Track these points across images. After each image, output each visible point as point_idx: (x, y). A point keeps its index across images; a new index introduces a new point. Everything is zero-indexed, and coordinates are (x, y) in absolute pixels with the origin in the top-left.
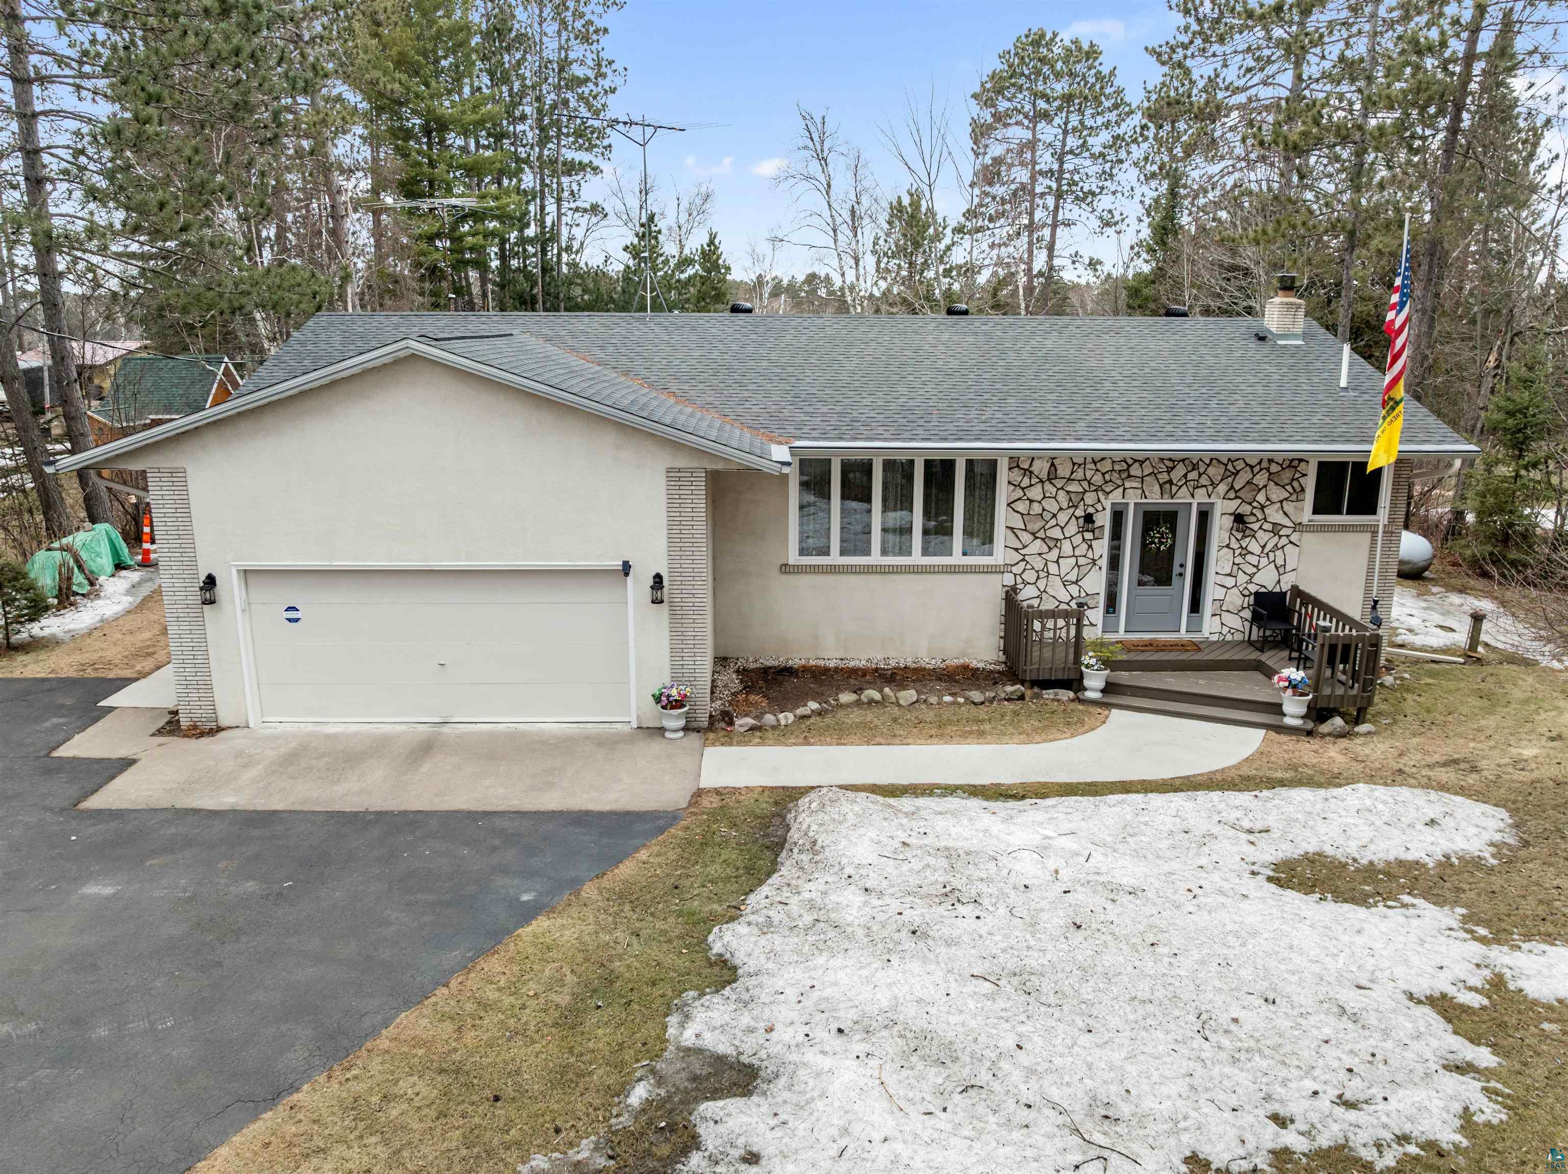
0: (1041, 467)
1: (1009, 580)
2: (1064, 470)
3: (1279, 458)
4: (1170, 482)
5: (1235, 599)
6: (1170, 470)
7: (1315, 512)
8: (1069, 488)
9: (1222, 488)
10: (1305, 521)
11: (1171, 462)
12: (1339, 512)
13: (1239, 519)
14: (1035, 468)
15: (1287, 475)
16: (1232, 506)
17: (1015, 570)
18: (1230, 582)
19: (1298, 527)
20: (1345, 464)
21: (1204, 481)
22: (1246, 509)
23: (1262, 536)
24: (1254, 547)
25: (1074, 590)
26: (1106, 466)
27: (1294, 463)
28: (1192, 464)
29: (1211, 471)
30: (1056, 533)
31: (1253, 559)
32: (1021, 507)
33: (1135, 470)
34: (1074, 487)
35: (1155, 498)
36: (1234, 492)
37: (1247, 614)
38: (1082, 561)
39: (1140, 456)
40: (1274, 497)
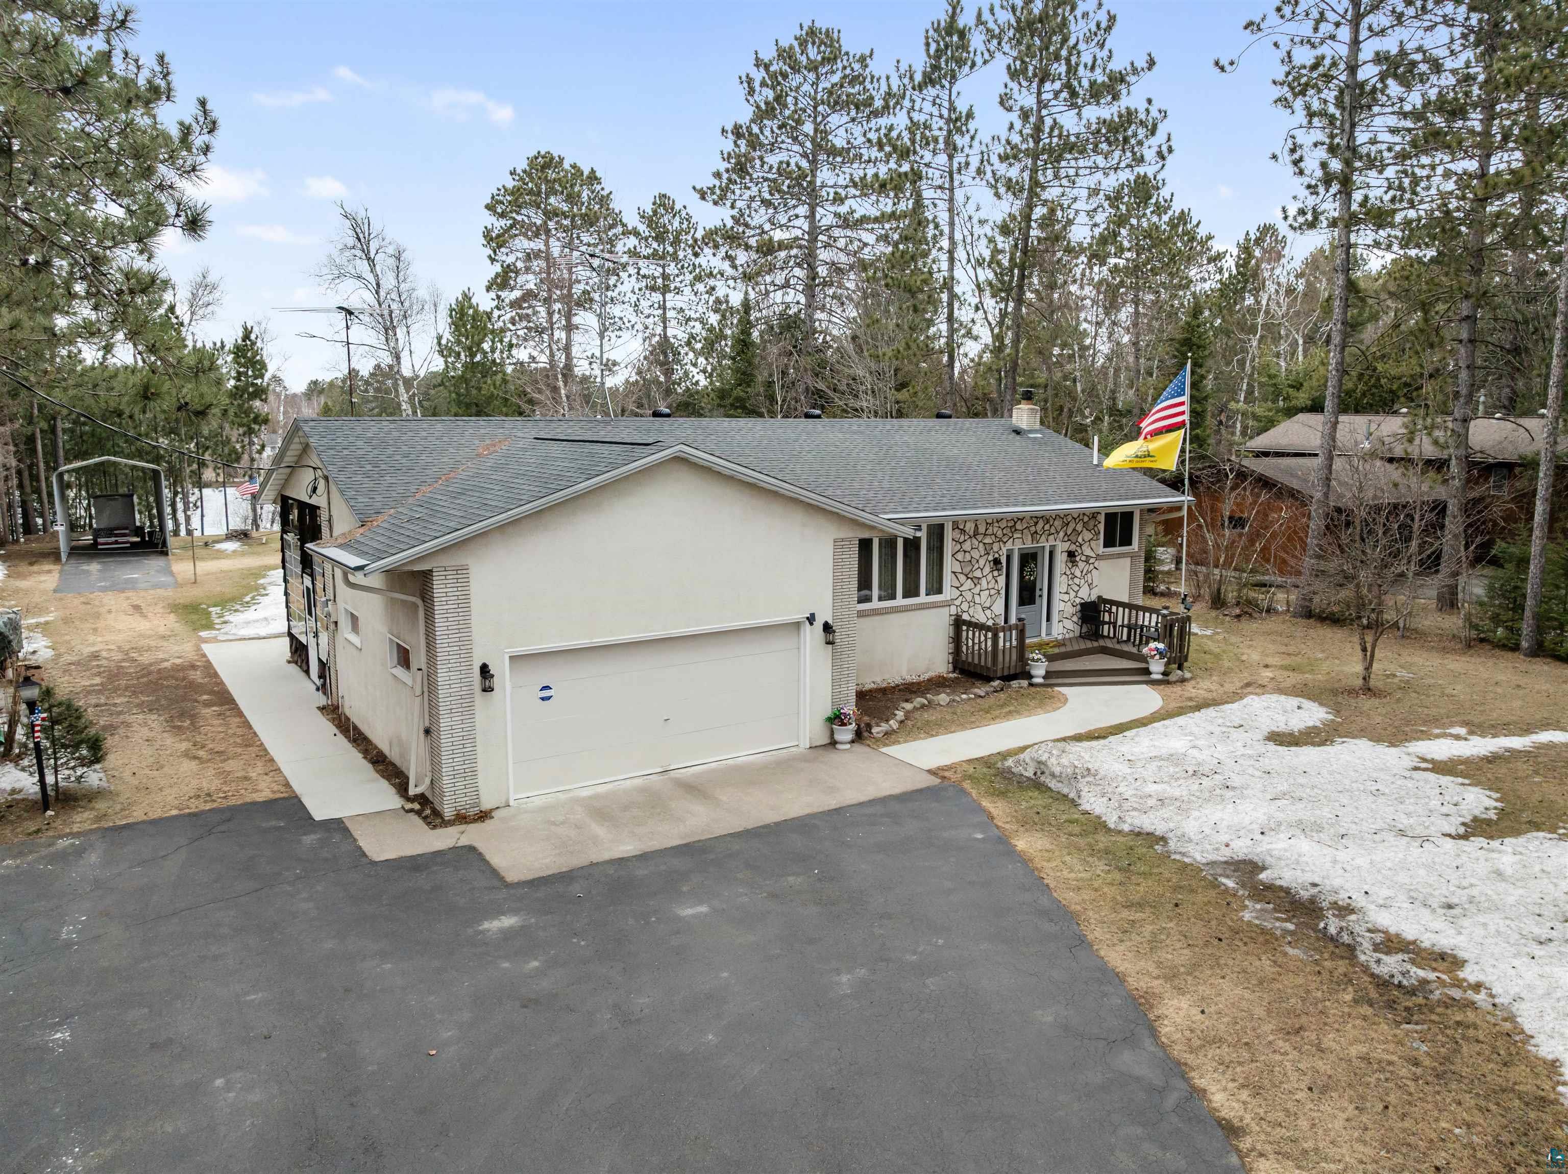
0: (970, 527)
1: (953, 610)
2: (982, 529)
3: (1088, 512)
4: (1036, 532)
5: (1069, 610)
6: (1036, 523)
7: (1105, 546)
8: (986, 541)
9: (1062, 534)
10: (1100, 552)
11: (1036, 518)
12: (1114, 546)
13: (1071, 555)
14: (967, 529)
15: (1092, 523)
16: (1066, 546)
17: (957, 602)
18: (1066, 597)
19: (1098, 557)
20: (1116, 514)
21: (1053, 530)
22: (1073, 548)
23: (1081, 565)
24: (1078, 573)
25: (988, 612)
26: (1003, 524)
27: (1094, 516)
28: (1046, 519)
29: (1056, 523)
30: (978, 574)
31: (1077, 581)
32: (960, 556)
33: (1019, 526)
34: (988, 540)
35: (1029, 544)
36: (1068, 537)
37: (1075, 619)
38: (993, 592)
39: (1020, 515)
40: (1087, 539)
